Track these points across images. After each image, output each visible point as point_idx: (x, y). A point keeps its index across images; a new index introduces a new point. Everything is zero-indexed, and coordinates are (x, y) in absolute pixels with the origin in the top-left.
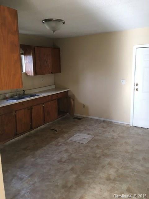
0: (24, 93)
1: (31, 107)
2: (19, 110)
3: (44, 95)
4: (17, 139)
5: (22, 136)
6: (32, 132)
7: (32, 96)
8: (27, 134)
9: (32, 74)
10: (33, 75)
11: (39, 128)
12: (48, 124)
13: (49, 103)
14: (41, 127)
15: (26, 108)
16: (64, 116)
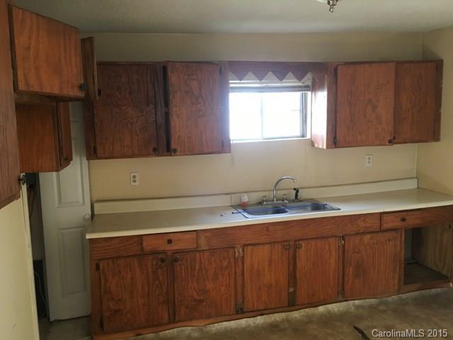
0: (296, 195)
1: (295, 241)
2: (254, 245)
3: (347, 210)
4: (243, 322)
5: (260, 320)
6: (296, 315)
7: (317, 207)
8: (277, 317)
9: (323, 146)
10: (325, 147)
11: (321, 309)
12: (357, 302)
13: (367, 238)
14: (330, 306)
15: (277, 242)
16: (433, 290)
